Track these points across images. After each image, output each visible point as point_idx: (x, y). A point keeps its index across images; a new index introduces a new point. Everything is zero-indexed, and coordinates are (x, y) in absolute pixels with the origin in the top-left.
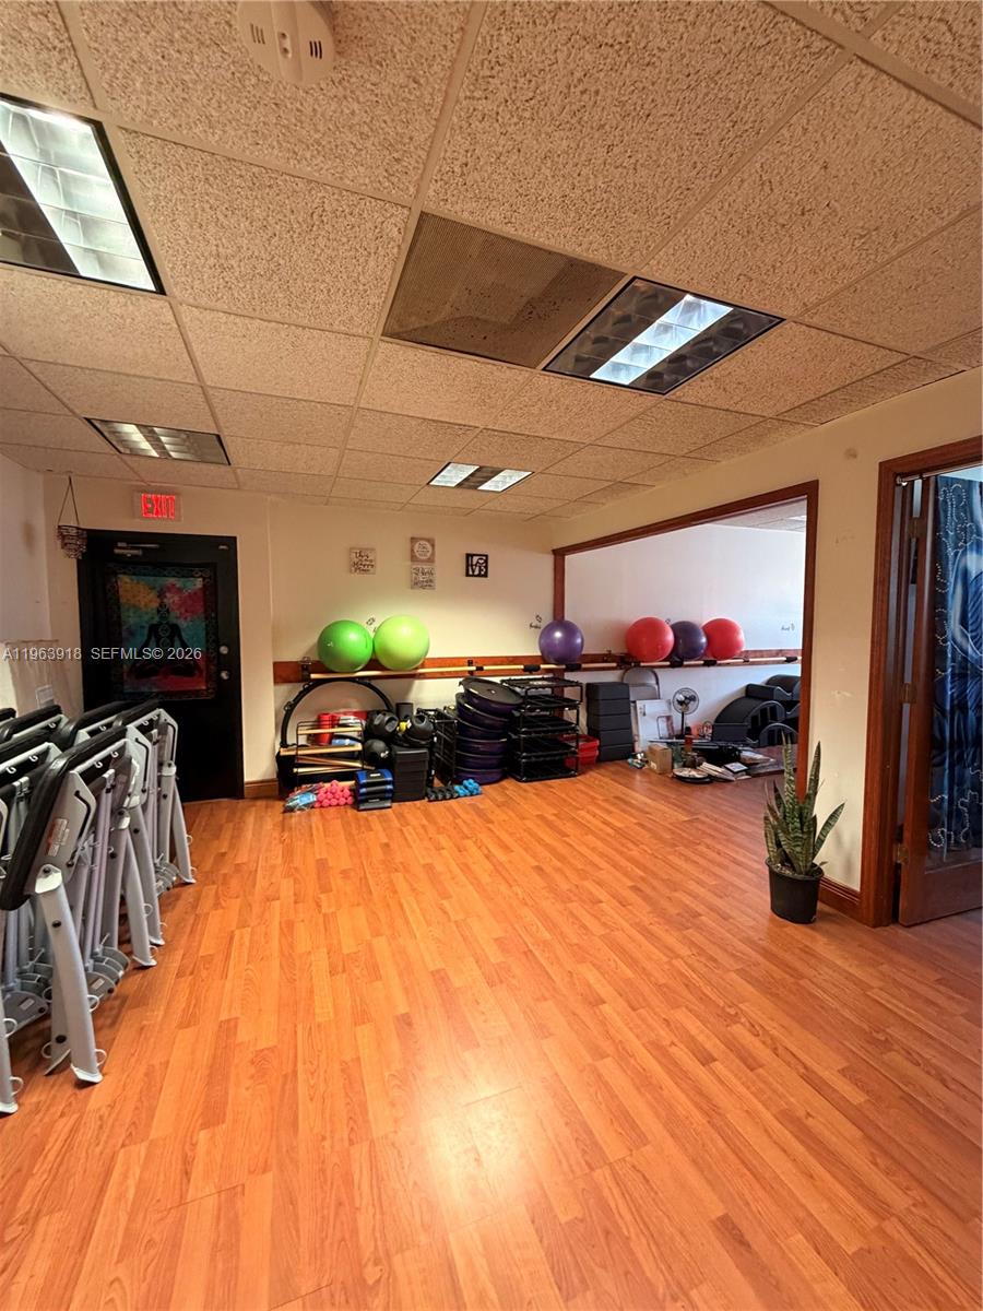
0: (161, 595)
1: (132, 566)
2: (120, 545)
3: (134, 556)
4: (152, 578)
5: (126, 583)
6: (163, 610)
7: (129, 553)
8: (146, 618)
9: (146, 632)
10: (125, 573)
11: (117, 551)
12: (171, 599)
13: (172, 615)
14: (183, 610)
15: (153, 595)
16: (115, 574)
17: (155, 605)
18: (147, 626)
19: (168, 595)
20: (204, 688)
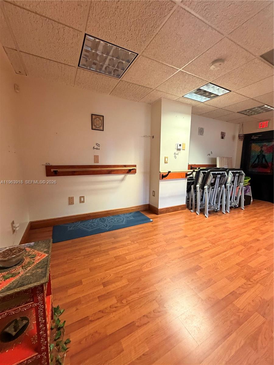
0: (262, 147)
1: (255, 141)
2: (253, 136)
3: (256, 139)
4: (260, 144)
5: (253, 145)
6: (262, 151)
7: (255, 138)
8: (257, 153)
9: (256, 157)
10: (253, 143)
11: (252, 138)
12: (264, 148)
13: (264, 152)
14: (267, 151)
15: (259, 148)
16: (251, 143)
17: (260, 150)
18: (257, 155)
19: (263, 147)
20: (269, 172)
